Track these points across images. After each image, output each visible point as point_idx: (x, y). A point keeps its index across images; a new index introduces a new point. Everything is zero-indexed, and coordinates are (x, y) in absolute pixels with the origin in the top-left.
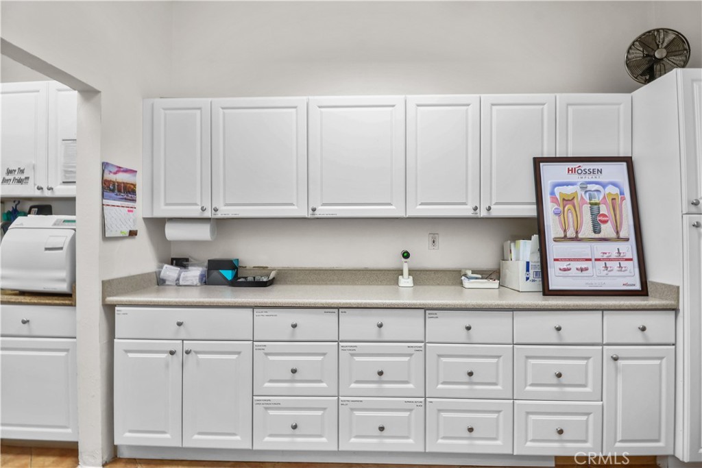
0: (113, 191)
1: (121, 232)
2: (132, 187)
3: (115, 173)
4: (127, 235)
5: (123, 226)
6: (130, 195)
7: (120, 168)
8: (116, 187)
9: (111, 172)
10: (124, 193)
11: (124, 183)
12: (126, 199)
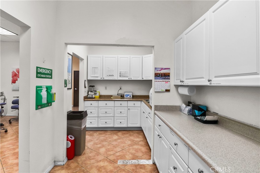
0: (159, 76)
1: (161, 90)
2: (168, 74)
3: (160, 70)
4: (165, 91)
5: (162, 88)
6: (166, 77)
7: (162, 68)
8: (160, 75)
9: (158, 70)
10: (164, 76)
11: (164, 73)
12: (164, 79)
